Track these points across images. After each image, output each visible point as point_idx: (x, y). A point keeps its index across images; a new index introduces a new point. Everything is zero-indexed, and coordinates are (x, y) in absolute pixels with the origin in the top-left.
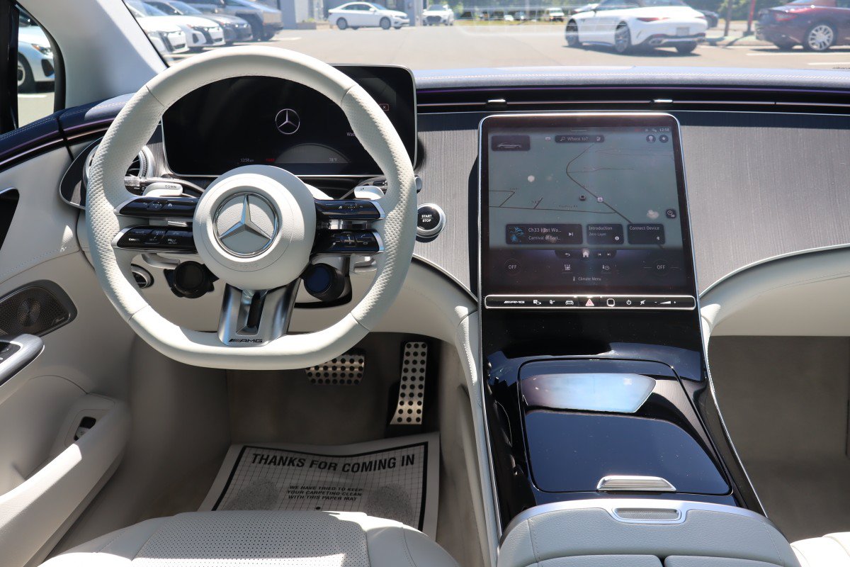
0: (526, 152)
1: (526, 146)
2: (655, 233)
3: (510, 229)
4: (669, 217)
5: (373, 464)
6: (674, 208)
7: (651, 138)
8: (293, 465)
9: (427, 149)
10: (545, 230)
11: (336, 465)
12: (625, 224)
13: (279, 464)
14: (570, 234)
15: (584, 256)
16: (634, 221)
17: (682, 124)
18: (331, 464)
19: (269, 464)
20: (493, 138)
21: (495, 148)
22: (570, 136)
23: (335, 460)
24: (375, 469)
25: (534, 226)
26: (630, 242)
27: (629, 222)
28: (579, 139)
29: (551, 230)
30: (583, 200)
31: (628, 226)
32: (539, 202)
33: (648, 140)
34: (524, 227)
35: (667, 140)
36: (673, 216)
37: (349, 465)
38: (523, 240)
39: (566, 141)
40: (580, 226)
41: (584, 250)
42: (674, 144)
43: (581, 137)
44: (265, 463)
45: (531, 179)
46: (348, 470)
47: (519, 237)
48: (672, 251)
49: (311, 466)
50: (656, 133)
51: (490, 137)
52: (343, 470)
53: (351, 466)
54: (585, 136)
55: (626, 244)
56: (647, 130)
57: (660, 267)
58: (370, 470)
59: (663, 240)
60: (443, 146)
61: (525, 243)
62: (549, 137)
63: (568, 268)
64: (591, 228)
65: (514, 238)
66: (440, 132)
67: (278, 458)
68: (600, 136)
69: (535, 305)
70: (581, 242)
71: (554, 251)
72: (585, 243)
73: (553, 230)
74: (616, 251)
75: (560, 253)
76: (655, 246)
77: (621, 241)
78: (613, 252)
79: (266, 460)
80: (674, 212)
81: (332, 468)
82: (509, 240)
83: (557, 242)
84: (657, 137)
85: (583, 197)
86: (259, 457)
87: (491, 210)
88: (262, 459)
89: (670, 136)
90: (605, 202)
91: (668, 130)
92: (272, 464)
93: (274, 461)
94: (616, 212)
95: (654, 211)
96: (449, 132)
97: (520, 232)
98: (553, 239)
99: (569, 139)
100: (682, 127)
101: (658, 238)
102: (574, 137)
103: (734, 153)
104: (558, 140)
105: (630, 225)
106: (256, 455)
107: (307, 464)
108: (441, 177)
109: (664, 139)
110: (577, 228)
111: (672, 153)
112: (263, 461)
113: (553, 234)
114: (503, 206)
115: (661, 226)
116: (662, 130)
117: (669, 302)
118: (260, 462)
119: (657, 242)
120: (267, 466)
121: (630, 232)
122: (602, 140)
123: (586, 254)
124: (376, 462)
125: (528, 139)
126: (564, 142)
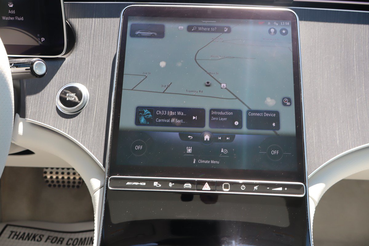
0: (160, 40)
1: (160, 34)
2: (271, 120)
3: (139, 111)
4: (284, 104)
5: (87, 240)
6: (289, 96)
7: (272, 30)
8: (35, 240)
9: (79, 33)
10: (172, 113)
11: (63, 239)
12: (245, 110)
13: (25, 239)
14: (194, 118)
15: (205, 140)
16: (253, 108)
17: (300, 19)
18: (60, 238)
19: (19, 239)
20: (132, 26)
21: (133, 35)
22: (201, 26)
23: (63, 235)
24: (87, 244)
25: (162, 109)
26: (249, 127)
27: (248, 107)
28: (209, 29)
29: (177, 113)
30: (209, 86)
31: (248, 112)
32: (169, 86)
33: (270, 32)
34: (152, 110)
35: (287, 33)
36: (288, 104)
37: (72, 239)
38: (150, 122)
39: (197, 31)
40: (203, 110)
41: (205, 133)
42: (293, 37)
43: (210, 27)
44: (16, 238)
45: (163, 64)
46: (70, 244)
47: (147, 119)
48: (286, 138)
49: (46, 241)
50: (277, 26)
51: (129, 24)
52: (67, 244)
53: (73, 240)
54: (214, 27)
55: (245, 129)
56: (269, 23)
57: (274, 152)
58: (84, 244)
59: (278, 127)
60: (92, 31)
61: (152, 125)
62: (182, 27)
63: (189, 150)
64: (213, 113)
65: (143, 120)
66: (91, 19)
67: (26, 234)
68: (227, 27)
69: (155, 188)
70: (203, 126)
71: (178, 133)
72: (207, 127)
73: (179, 113)
74: (234, 136)
75: (183, 135)
76: (271, 132)
77: (240, 126)
78: (232, 136)
79: (18, 236)
80: (290, 100)
81: (60, 242)
82: (137, 122)
83: (182, 125)
84: (278, 29)
85: (208, 83)
86: (14, 234)
87: (124, 92)
88: (15, 235)
89: (290, 30)
90: (227, 88)
91: (288, 24)
92: (21, 239)
93: (22, 238)
94: (237, 98)
95: (271, 98)
96: (98, 19)
97: (149, 114)
98: (178, 121)
99: (200, 29)
100: (301, 22)
101: (274, 124)
102: (204, 27)
103: (343, 46)
104: (189, 29)
105: (250, 111)
106: (12, 232)
107: (44, 239)
108: (89, 59)
109: (284, 32)
110: (200, 112)
111: (290, 45)
112: (16, 237)
113: (179, 117)
114: (134, 89)
115: (277, 113)
116: (283, 23)
117: (281, 189)
118: (13, 238)
119: (272, 128)
120: (17, 240)
121: (249, 118)
122: (229, 31)
123: (207, 137)
124: (89, 238)
125: (163, 27)
126: (194, 31)
